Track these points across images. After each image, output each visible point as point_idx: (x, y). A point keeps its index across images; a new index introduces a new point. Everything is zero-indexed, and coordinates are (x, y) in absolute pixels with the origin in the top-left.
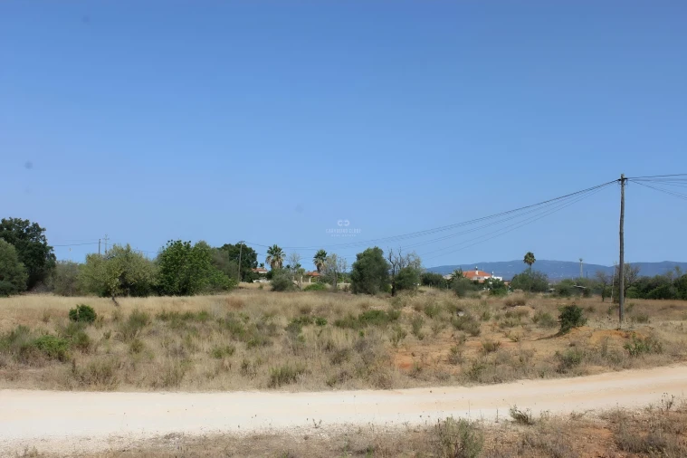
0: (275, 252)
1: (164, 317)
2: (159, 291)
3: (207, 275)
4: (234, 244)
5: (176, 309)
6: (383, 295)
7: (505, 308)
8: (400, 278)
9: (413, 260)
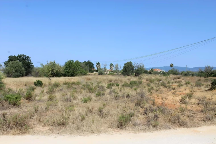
0: (98, 64)
2: (64, 75)
3: (79, 70)
4: (87, 61)
5: (69, 81)
6: (133, 76)
7: (173, 80)
8: (138, 71)
9: (141, 65)
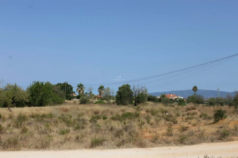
0: (80, 86)
1: (33, 116)
2: (29, 104)
3: (51, 97)
5: (38, 113)
6: (131, 105)
7: (186, 111)
8: (138, 98)
9: (144, 89)
